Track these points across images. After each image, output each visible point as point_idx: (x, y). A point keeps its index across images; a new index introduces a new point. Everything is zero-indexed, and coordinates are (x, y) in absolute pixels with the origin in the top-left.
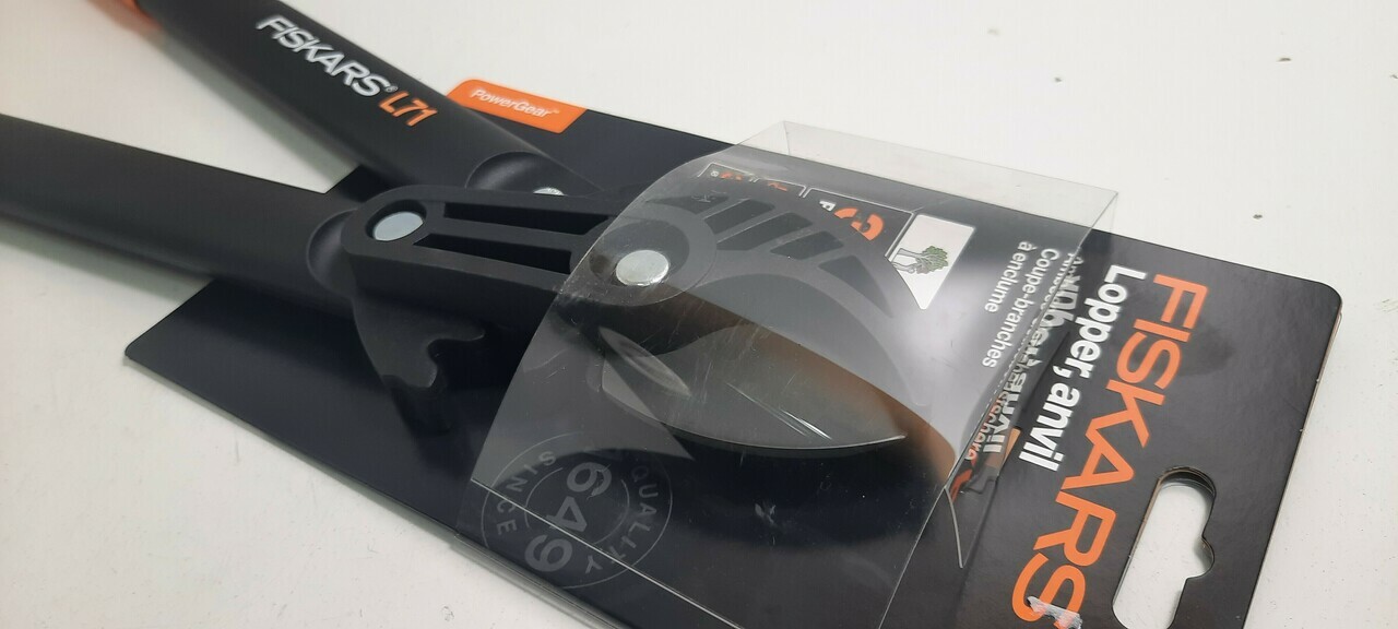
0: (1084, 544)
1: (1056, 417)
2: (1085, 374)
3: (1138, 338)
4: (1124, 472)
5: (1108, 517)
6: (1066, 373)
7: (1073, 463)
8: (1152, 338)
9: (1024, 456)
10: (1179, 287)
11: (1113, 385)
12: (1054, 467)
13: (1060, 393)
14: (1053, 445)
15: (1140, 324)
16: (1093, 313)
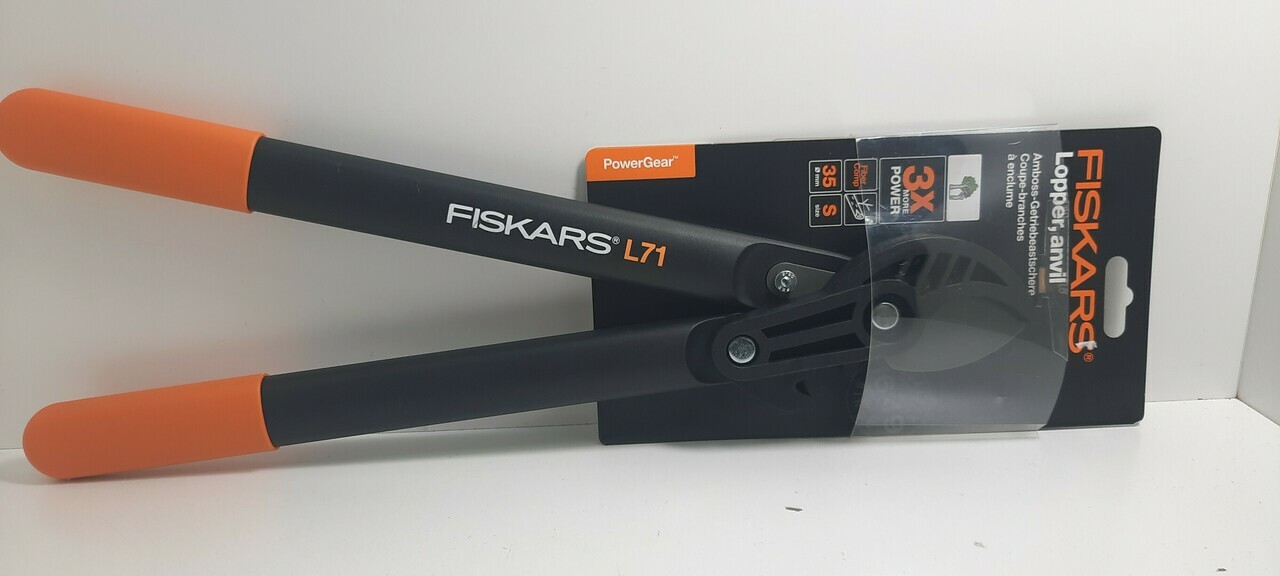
0: (1087, 311)
1: (1057, 255)
2: (1062, 226)
3: (1080, 194)
4: (1092, 270)
5: (1091, 293)
6: (1054, 229)
7: (1072, 277)
8: (1085, 191)
9: (1051, 281)
10: (1089, 154)
11: (1076, 227)
12: (1064, 280)
13: (1055, 242)
14: (1060, 270)
15: (1079, 186)
16: (1056, 188)
